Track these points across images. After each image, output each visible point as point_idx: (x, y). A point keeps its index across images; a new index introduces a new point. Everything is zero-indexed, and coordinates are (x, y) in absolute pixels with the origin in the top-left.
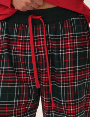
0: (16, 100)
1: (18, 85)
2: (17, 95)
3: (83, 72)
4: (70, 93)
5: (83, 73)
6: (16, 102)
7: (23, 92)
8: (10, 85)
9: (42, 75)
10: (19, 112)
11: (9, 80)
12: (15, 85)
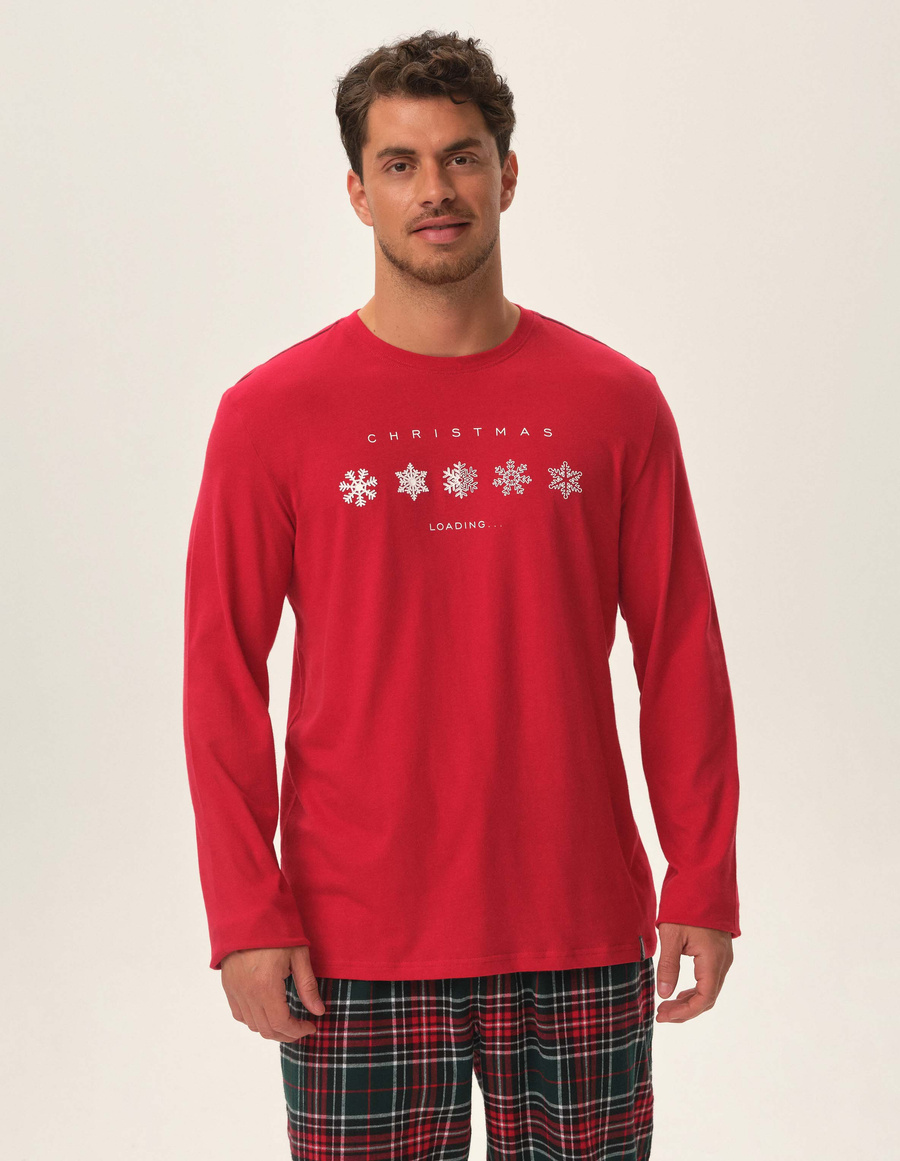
2: (400, 1093)
6: (398, 1118)
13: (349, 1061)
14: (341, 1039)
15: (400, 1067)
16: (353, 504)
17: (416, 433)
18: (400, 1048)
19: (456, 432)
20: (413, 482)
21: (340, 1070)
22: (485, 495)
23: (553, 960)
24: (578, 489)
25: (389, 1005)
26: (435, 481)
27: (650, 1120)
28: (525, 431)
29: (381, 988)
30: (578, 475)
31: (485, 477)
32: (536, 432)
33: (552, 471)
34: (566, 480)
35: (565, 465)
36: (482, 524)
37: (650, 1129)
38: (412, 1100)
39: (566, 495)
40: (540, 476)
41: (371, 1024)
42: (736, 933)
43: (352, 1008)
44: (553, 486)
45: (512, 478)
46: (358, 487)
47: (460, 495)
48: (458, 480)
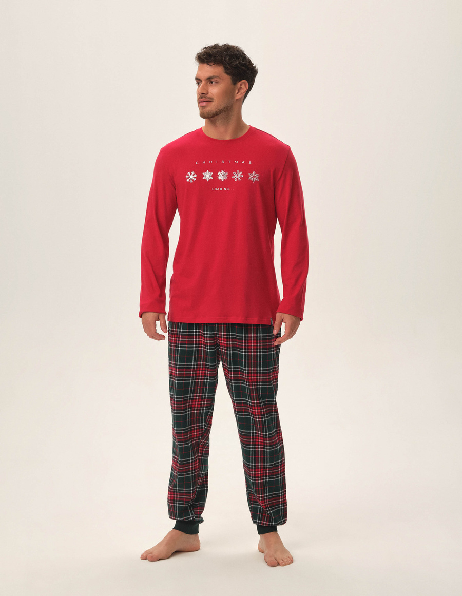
0: (194, 362)
1: (195, 347)
2: (195, 357)
3: (267, 341)
4: (252, 361)
5: (268, 343)
6: (194, 365)
7: (201, 355)
8: (188, 347)
9: (220, 339)
10: (198, 375)
11: (187, 343)
12: (193, 347)
13: (181, 347)
14: (179, 340)
15: (195, 350)
16: (189, 182)
17: (211, 162)
18: (196, 344)
19: (223, 162)
20: (208, 176)
21: (178, 349)
22: (229, 181)
23: (240, 320)
24: (258, 180)
25: (193, 332)
26: (215, 176)
27: (277, 379)
28: (243, 162)
29: (190, 326)
30: (258, 175)
31: (230, 175)
32: (247, 162)
33: (250, 174)
34: (254, 177)
35: (254, 172)
36: (228, 189)
37: (277, 381)
38: (198, 360)
39: (253, 181)
40: (246, 175)
41: (187, 337)
42: (301, 319)
43: (182, 332)
44: (249, 178)
45: (238, 176)
46: (191, 177)
47: (222, 180)
48: (222, 176)
